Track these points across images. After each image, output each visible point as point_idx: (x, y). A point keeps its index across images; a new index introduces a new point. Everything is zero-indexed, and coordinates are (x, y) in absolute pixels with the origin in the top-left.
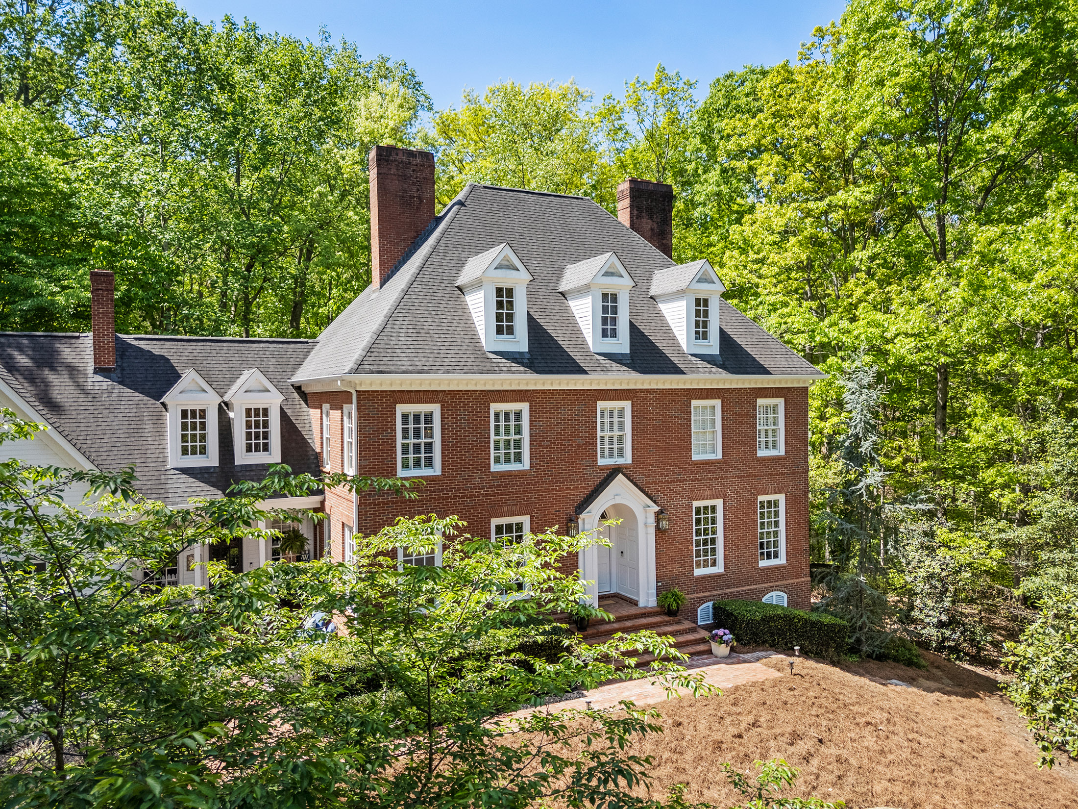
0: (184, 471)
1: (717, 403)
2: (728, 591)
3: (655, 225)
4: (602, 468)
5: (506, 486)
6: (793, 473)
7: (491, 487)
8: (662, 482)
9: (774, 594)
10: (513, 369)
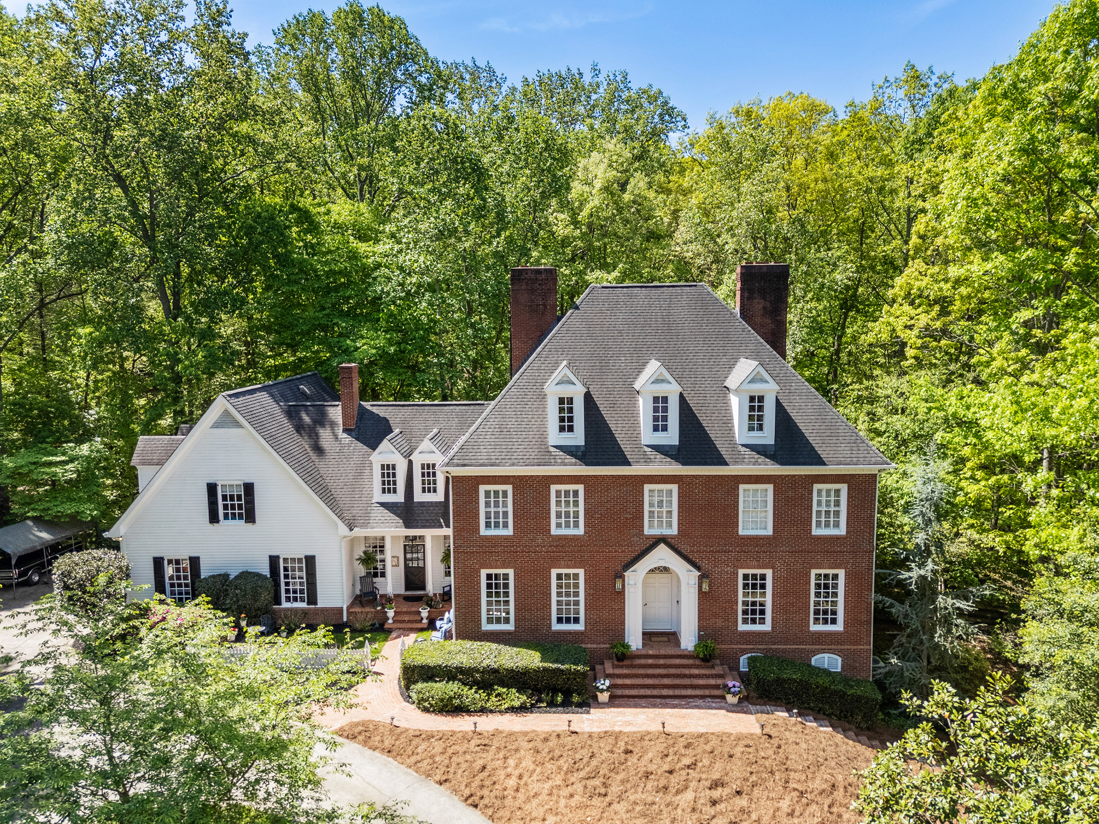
0: (383, 505)
1: (770, 487)
2: (773, 647)
3: (768, 305)
4: (649, 537)
5: (563, 546)
6: (853, 552)
7: (551, 546)
8: (706, 552)
9: (826, 656)
10: (566, 461)
